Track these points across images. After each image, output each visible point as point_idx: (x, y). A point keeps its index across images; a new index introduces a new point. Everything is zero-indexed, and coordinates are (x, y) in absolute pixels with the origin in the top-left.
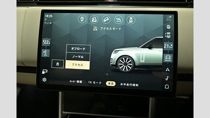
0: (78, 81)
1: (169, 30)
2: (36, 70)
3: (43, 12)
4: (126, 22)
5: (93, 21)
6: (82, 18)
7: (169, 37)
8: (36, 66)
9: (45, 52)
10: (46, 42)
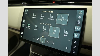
3: (25, 9)
7: (79, 23)
9: (23, 25)
10: (24, 21)
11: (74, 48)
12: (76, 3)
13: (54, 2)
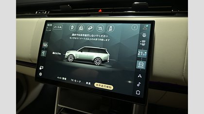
0: (63, 78)
1: (144, 39)
2: (36, 66)
3: (47, 22)
4: (106, 30)
5: (80, 29)
6: (72, 26)
7: (143, 45)
8: (36, 62)
9: (43, 52)
10: (45, 45)
11: (138, 85)
12: (138, 12)
13: (100, 11)
